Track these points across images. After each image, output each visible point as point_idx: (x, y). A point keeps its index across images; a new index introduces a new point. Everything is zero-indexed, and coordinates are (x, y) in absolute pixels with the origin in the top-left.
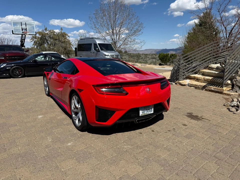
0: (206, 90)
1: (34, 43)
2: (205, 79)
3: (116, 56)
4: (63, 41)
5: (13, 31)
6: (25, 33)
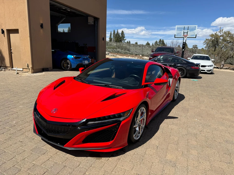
1: (207, 46)
5: (175, 35)
6: (185, 36)
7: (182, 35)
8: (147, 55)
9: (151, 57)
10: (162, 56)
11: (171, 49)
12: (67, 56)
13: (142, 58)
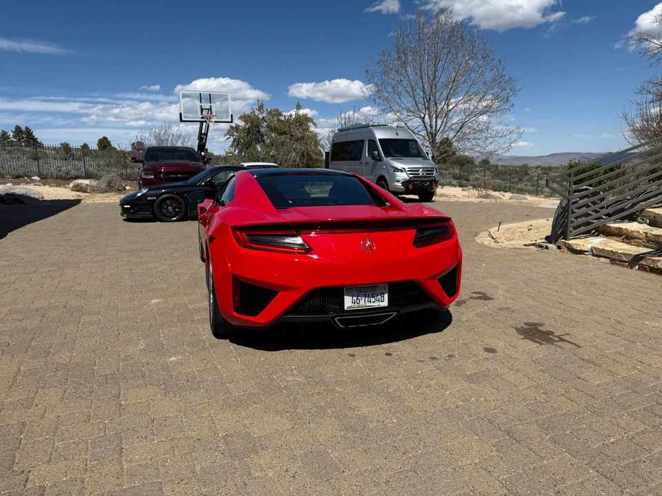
0: (642, 267)
1: (233, 142)
2: (649, 235)
3: (427, 171)
4: (300, 135)
5: (181, 114)
6: (207, 118)
9: (147, 177)
13: (73, 184)
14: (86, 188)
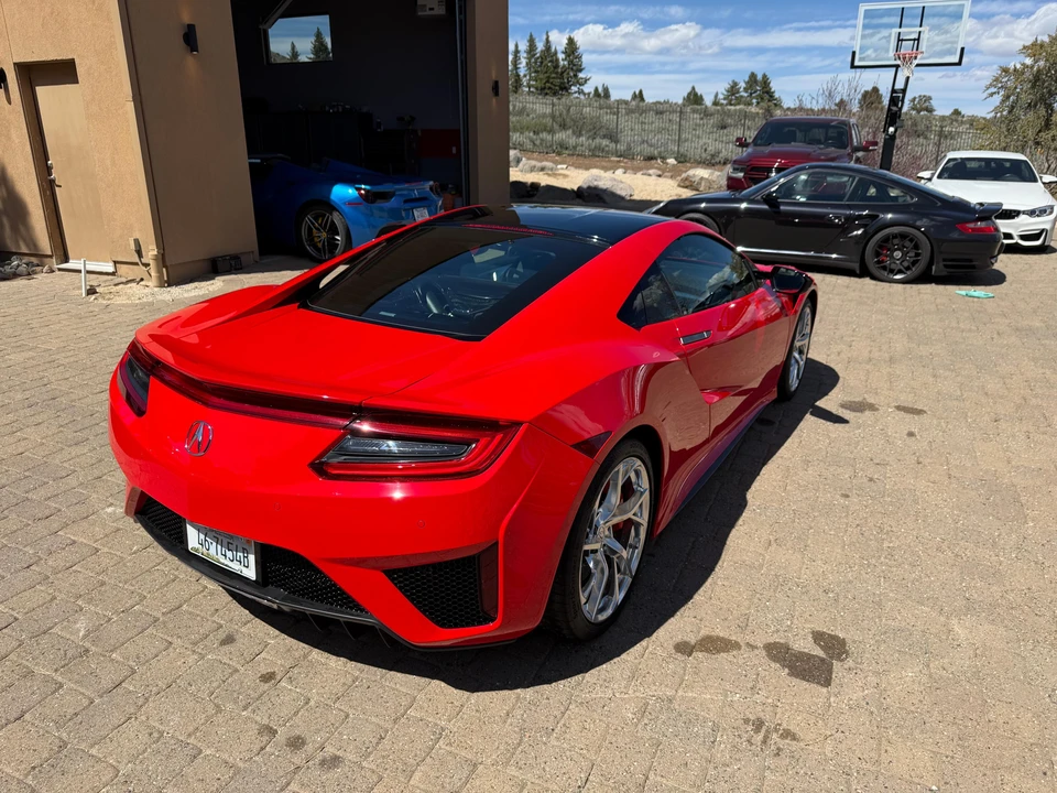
5: (853, 53)
6: (904, 58)
7: (892, 53)
8: (704, 155)
9: (734, 175)
10: (804, 169)
11: (834, 127)
12: (330, 192)
13: (684, 175)
14: (699, 183)
